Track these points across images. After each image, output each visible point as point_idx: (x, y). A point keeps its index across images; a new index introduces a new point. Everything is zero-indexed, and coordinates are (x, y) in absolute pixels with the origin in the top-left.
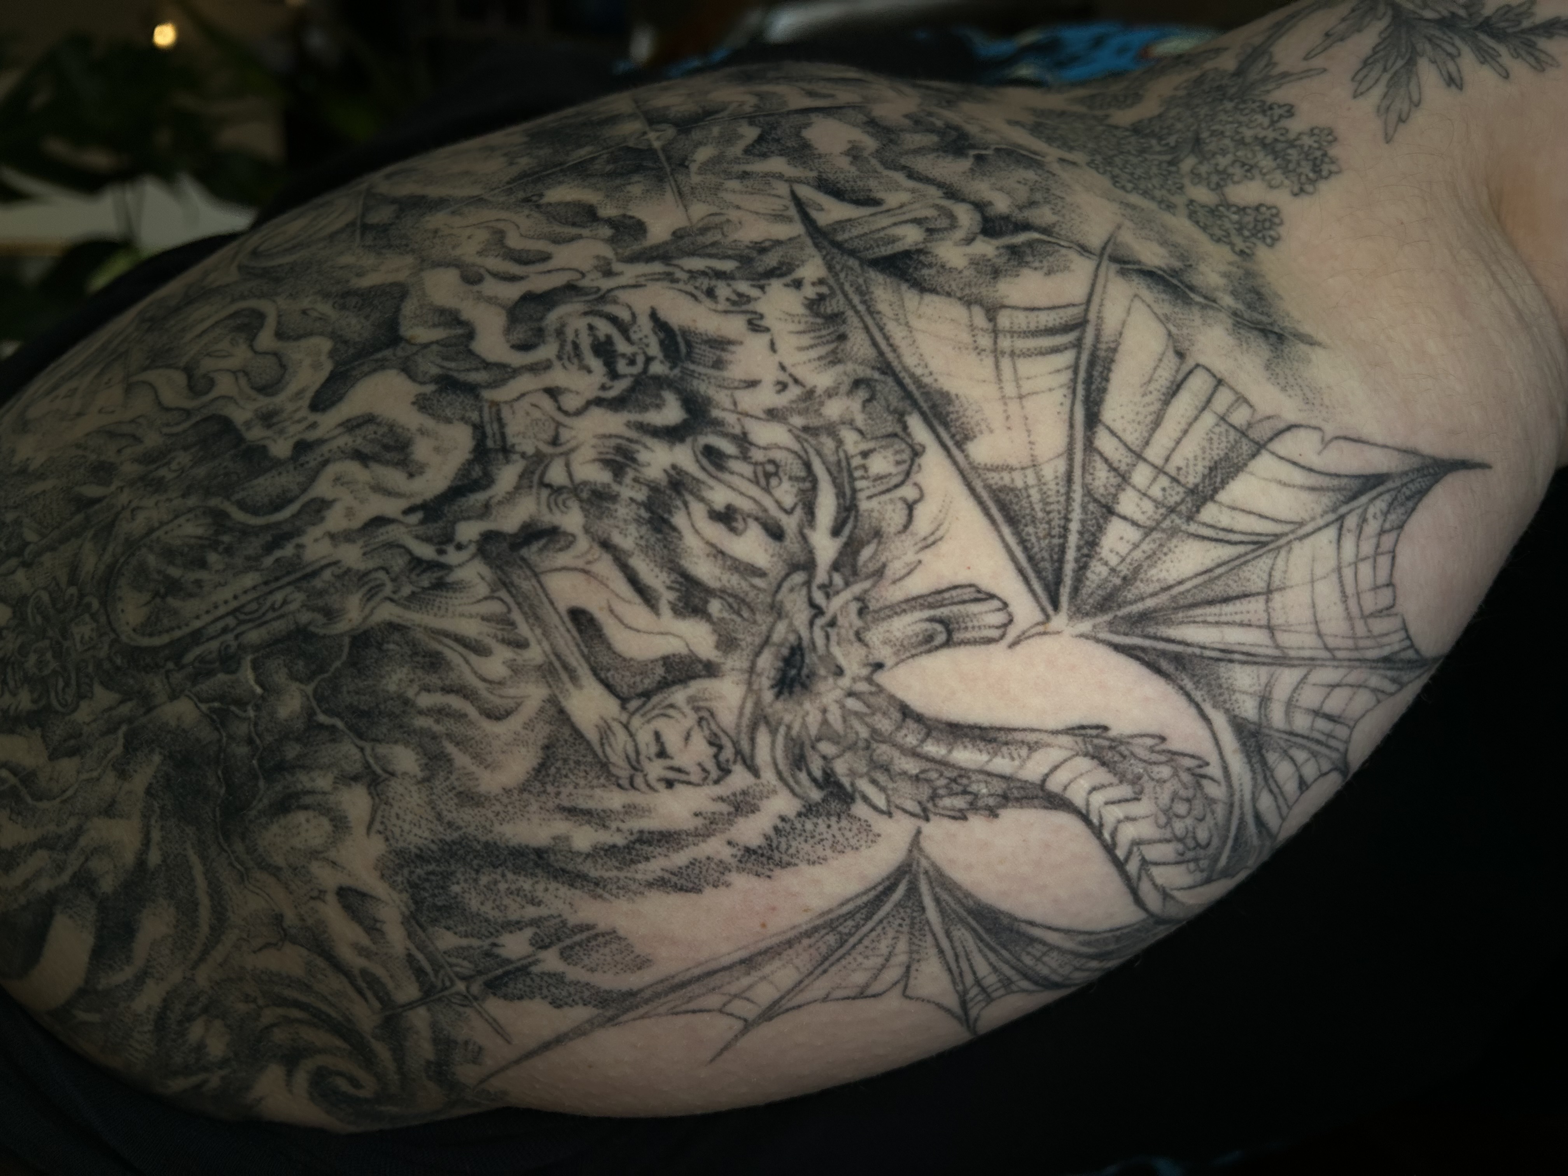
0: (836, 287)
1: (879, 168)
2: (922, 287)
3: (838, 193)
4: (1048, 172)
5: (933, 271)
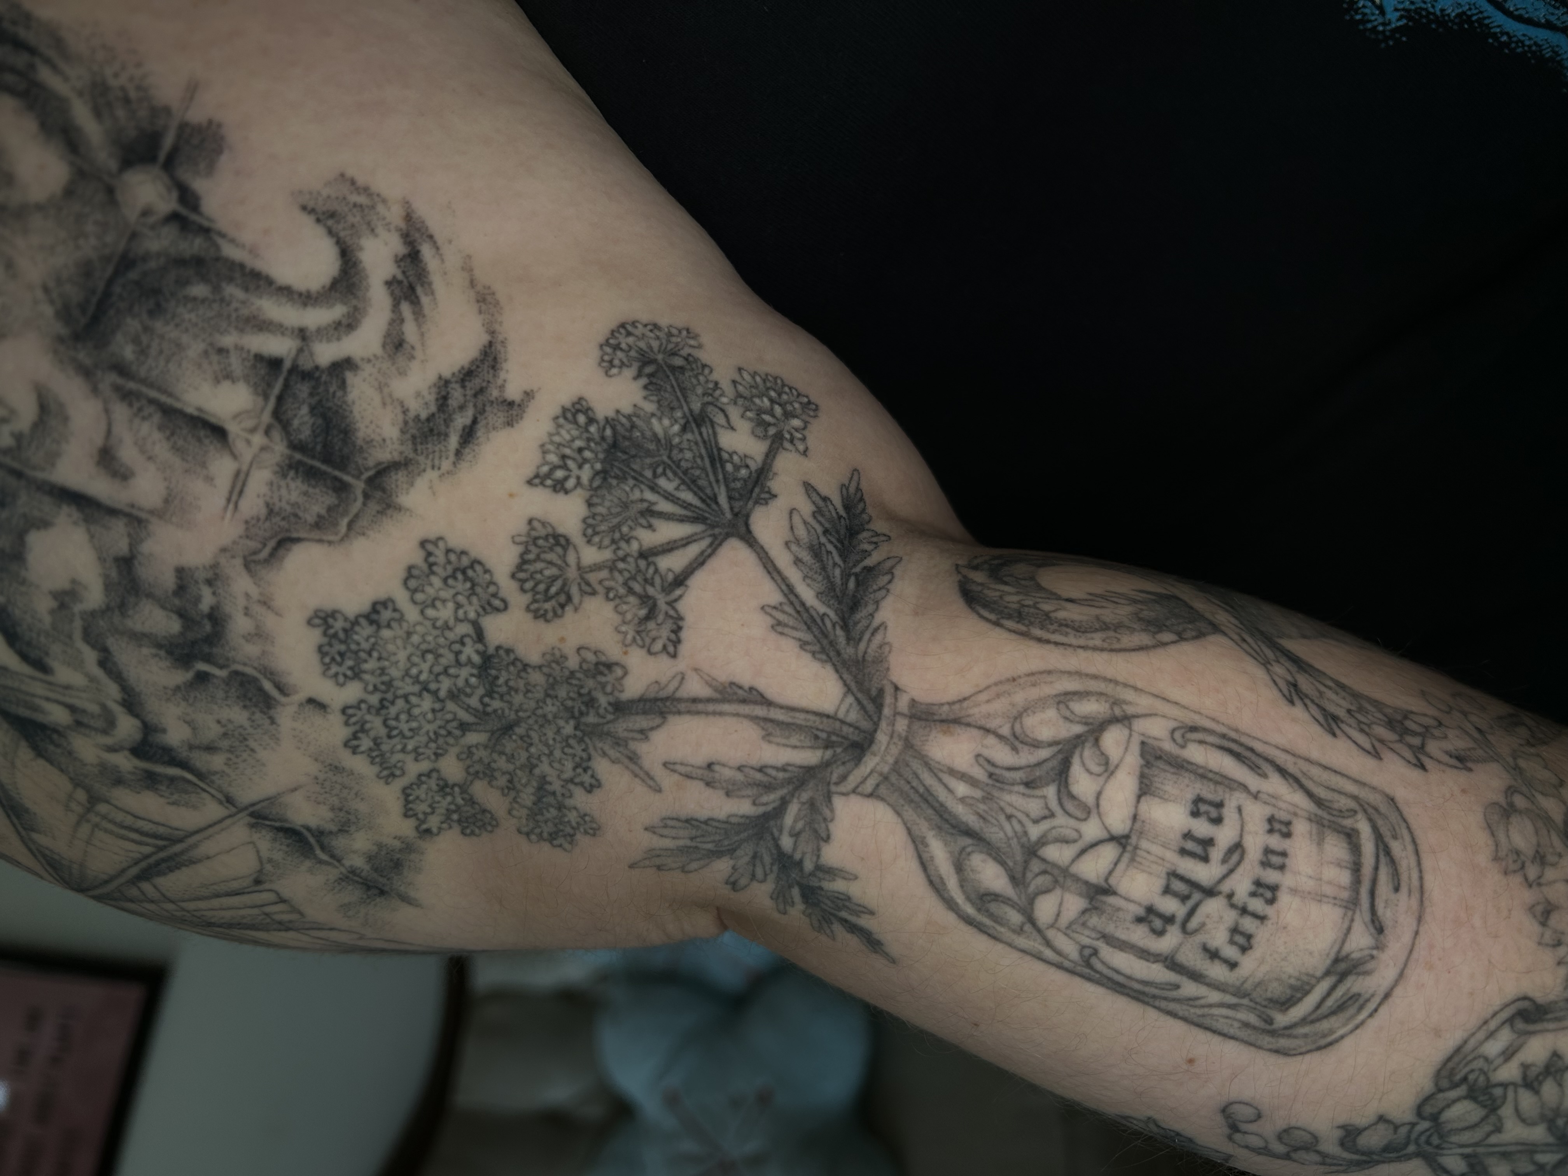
3: (11, 635)
4: (270, 718)
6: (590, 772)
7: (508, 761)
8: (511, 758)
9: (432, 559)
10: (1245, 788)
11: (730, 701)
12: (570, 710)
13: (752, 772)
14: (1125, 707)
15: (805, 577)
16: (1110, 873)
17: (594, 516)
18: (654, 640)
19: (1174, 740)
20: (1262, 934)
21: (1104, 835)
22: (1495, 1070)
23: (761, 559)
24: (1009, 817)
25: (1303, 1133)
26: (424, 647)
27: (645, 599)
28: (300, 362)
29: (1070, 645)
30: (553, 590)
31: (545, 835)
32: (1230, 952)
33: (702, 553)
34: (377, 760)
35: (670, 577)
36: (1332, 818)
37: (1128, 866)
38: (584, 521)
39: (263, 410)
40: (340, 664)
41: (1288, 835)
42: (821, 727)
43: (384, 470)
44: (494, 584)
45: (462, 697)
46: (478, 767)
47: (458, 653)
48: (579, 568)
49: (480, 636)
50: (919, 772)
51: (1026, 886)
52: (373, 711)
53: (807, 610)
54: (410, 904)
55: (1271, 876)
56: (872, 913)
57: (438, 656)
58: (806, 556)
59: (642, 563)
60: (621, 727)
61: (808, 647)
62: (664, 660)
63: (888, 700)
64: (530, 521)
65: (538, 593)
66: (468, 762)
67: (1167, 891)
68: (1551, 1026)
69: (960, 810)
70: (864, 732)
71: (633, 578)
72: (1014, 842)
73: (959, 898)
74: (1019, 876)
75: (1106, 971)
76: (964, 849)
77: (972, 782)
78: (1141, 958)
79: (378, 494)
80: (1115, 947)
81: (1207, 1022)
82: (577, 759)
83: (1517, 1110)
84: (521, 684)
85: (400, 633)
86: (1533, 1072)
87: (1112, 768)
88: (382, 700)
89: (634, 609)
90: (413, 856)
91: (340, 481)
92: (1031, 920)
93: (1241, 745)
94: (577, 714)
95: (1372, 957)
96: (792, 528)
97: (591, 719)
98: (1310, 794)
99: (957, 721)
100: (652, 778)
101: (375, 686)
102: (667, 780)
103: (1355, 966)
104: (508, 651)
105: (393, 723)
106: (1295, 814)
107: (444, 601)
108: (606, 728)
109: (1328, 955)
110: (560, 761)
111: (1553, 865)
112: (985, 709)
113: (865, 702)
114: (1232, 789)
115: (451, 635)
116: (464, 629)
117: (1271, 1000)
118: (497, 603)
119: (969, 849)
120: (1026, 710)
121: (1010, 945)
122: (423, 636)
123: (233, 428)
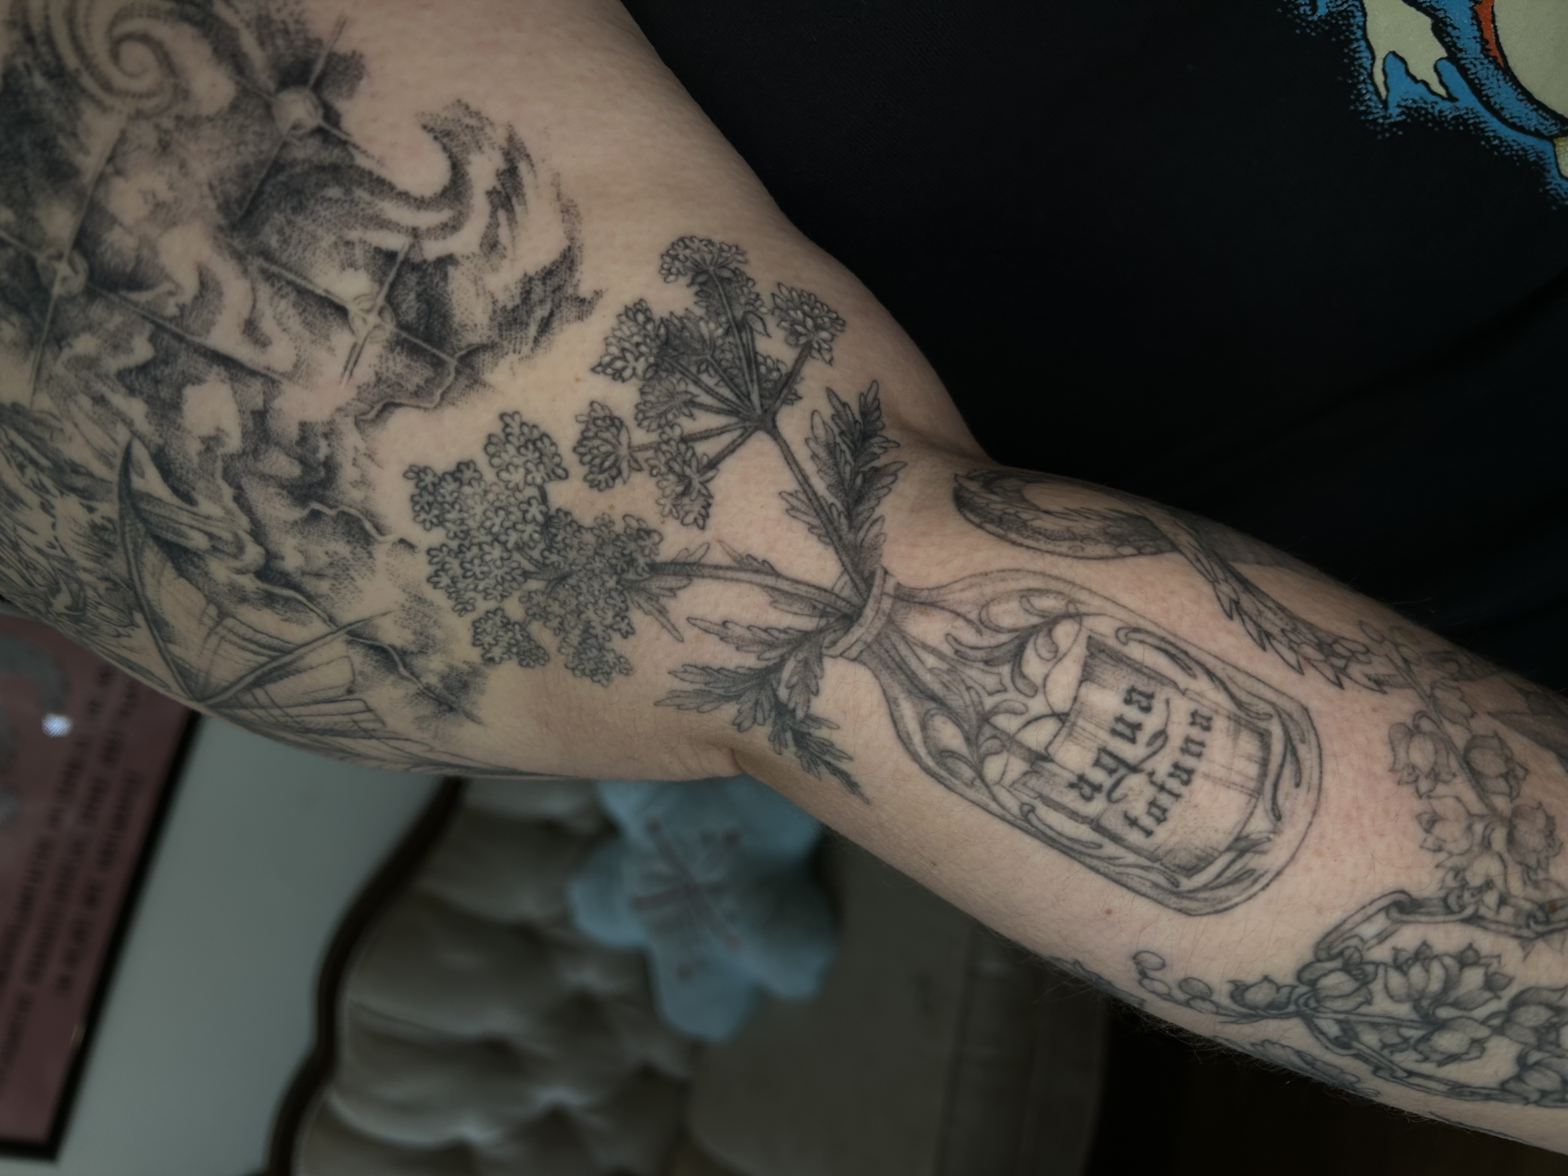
0: (118, 529)
1: (219, 474)
3: (166, 471)
4: (369, 552)
5: (197, 571)
6: (626, 621)
7: (561, 606)
8: (563, 604)
9: (508, 430)
10: (1175, 685)
11: (745, 571)
12: (613, 566)
13: (759, 632)
14: (1078, 605)
15: (819, 471)
16: (1050, 743)
17: (645, 403)
18: (687, 513)
19: (1117, 637)
20: (1176, 810)
21: (1047, 711)
22: (1369, 949)
23: (783, 451)
24: (968, 688)
25: (1201, 985)
26: (497, 504)
27: (682, 478)
28: (411, 256)
29: (1039, 550)
30: (607, 464)
31: (587, 671)
32: (1147, 822)
33: (733, 442)
34: (453, 595)
35: (705, 460)
36: (1248, 718)
37: (1065, 739)
38: (637, 406)
39: (378, 294)
40: (428, 513)
41: (1207, 729)
42: (819, 599)
43: (474, 351)
44: (559, 455)
45: (526, 549)
46: (535, 610)
47: (525, 512)
48: (630, 446)
49: (544, 498)
50: (897, 644)
51: (979, 747)
52: (453, 554)
53: (818, 499)
54: (473, 720)
55: (1189, 762)
56: (850, 759)
57: (508, 513)
58: (822, 453)
59: (683, 447)
60: (655, 585)
61: (815, 531)
62: (695, 530)
63: (878, 581)
64: (592, 404)
65: (594, 466)
66: (528, 604)
67: (1097, 763)
68: (1424, 919)
69: (927, 678)
70: (854, 606)
71: (674, 459)
72: (971, 709)
73: (922, 752)
74: (973, 737)
75: (1041, 826)
76: (929, 711)
77: (941, 656)
78: (1071, 818)
79: (468, 371)
80: (1049, 806)
81: (1124, 879)
82: (617, 609)
83: (1386, 987)
84: (575, 542)
85: (479, 490)
86: (1403, 957)
87: (1059, 655)
88: (460, 546)
89: (672, 485)
90: (478, 679)
91: (438, 358)
92: (981, 776)
93: (1177, 648)
94: (619, 570)
95: (1269, 840)
96: (812, 427)
97: (631, 576)
98: (1232, 697)
99: (933, 605)
100: (676, 630)
101: (455, 534)
102: (689, 633)
103: (1253, 846)
104: (567, 514)
105: (468, 566)
106: (1216, 712)
107: (516, 467)
108: (642, 585)
109: (1230, 834)
110: (603, 610)
111: (1446, 782)
112: (958, 596)
113: (858, 582)
114: (1162, 684)
115: (520, 496)
116: (532, 492)
117: (1179, 866)
118: (560, 472)
119: (932, 712)
120: (993, 600)
121: (962, 796)
122: (497, 495)
123: (352, 308)
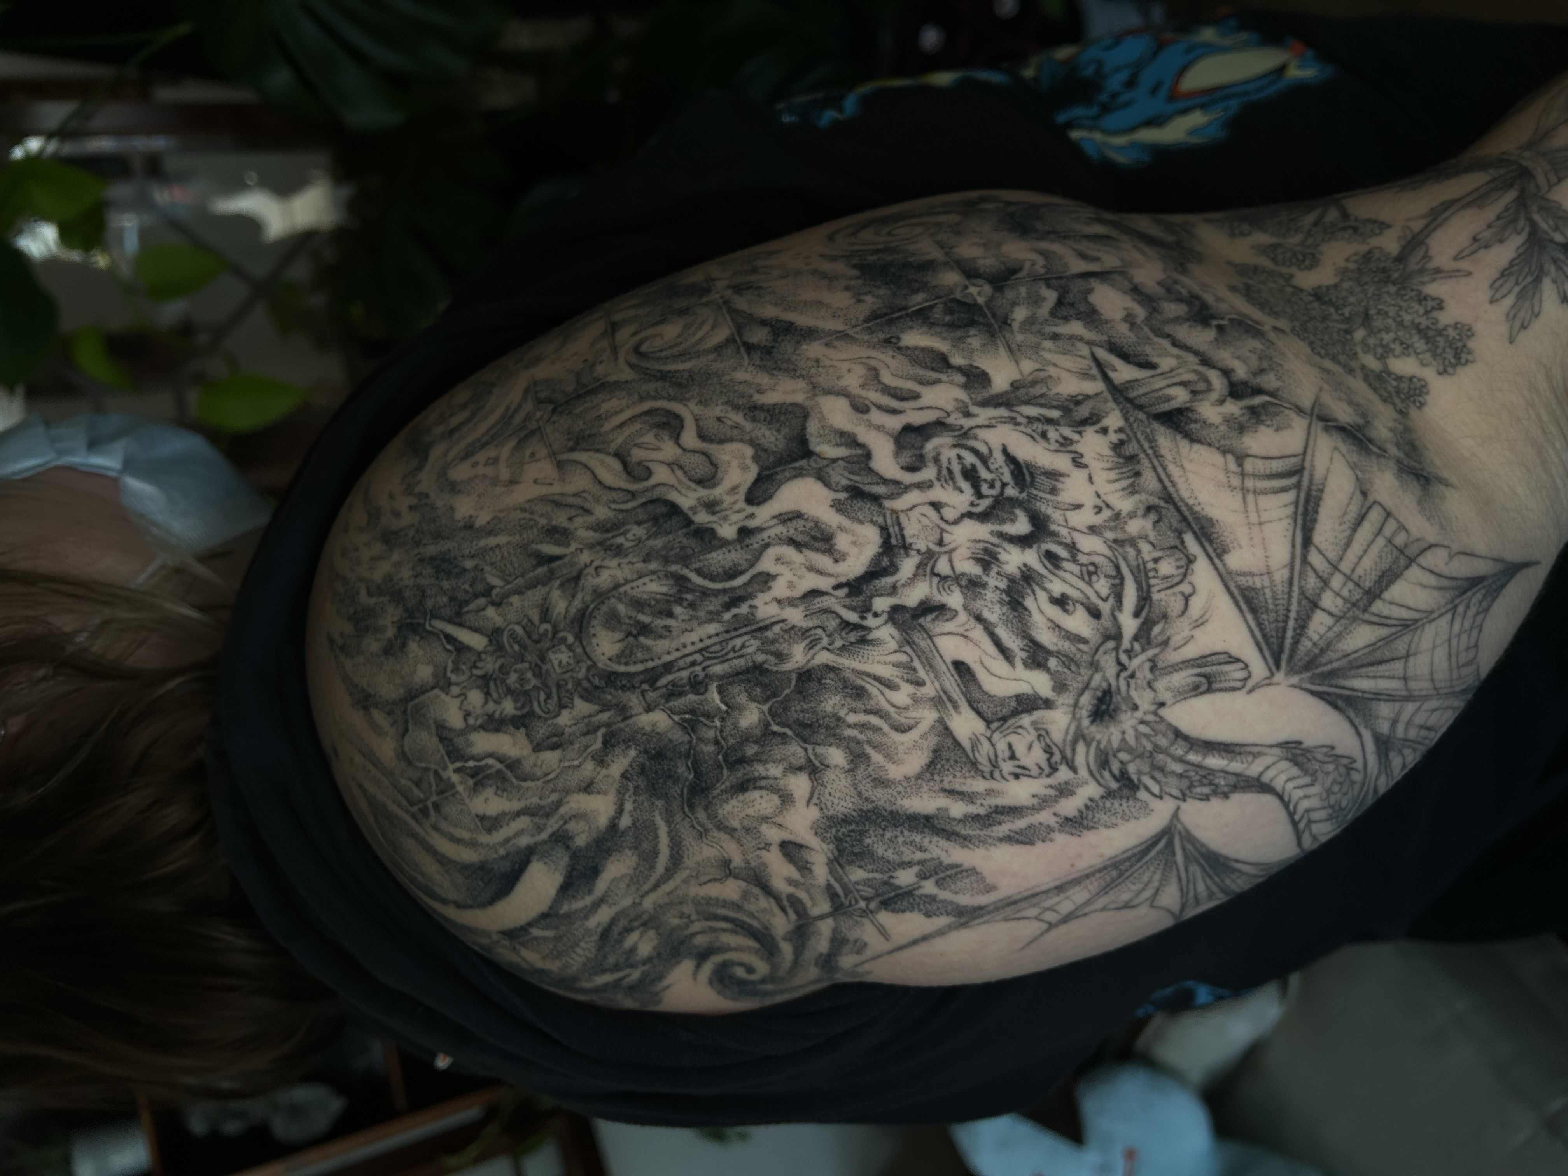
0: (1131, 434)
1: (1151, 335)
2: (1192, 438)
3: (1125, 357)
4: (1269, 341)
5: (1198, 426)
6: (1429, 299)
7: (1387, 333)
11: (1440, 214)
12: (1381, 282)
13: (1495, 224)
27: (1343, 229)
31: (1453, 361)
34: (1335, 361)
38: (1272, 236)
42: (1494, 185)
46: (1378, 351)
47: (1301, 299)
49: (1300, 290)
60: (1413, 265)
62: (1389, 231)
66: (1372, 351)
70: (1518, 169)
71: (1325, 230)
82: (1416, 298)
84: (1344, 293)
88: (1301, 325)
89: (1344, 234)
90: (1414, 435)
94: (1386, 280)
100: (1458, 271)
102: (1467, 264)
104: (1320, 287)
108: (1407, 273)
110: (1410, 307)
